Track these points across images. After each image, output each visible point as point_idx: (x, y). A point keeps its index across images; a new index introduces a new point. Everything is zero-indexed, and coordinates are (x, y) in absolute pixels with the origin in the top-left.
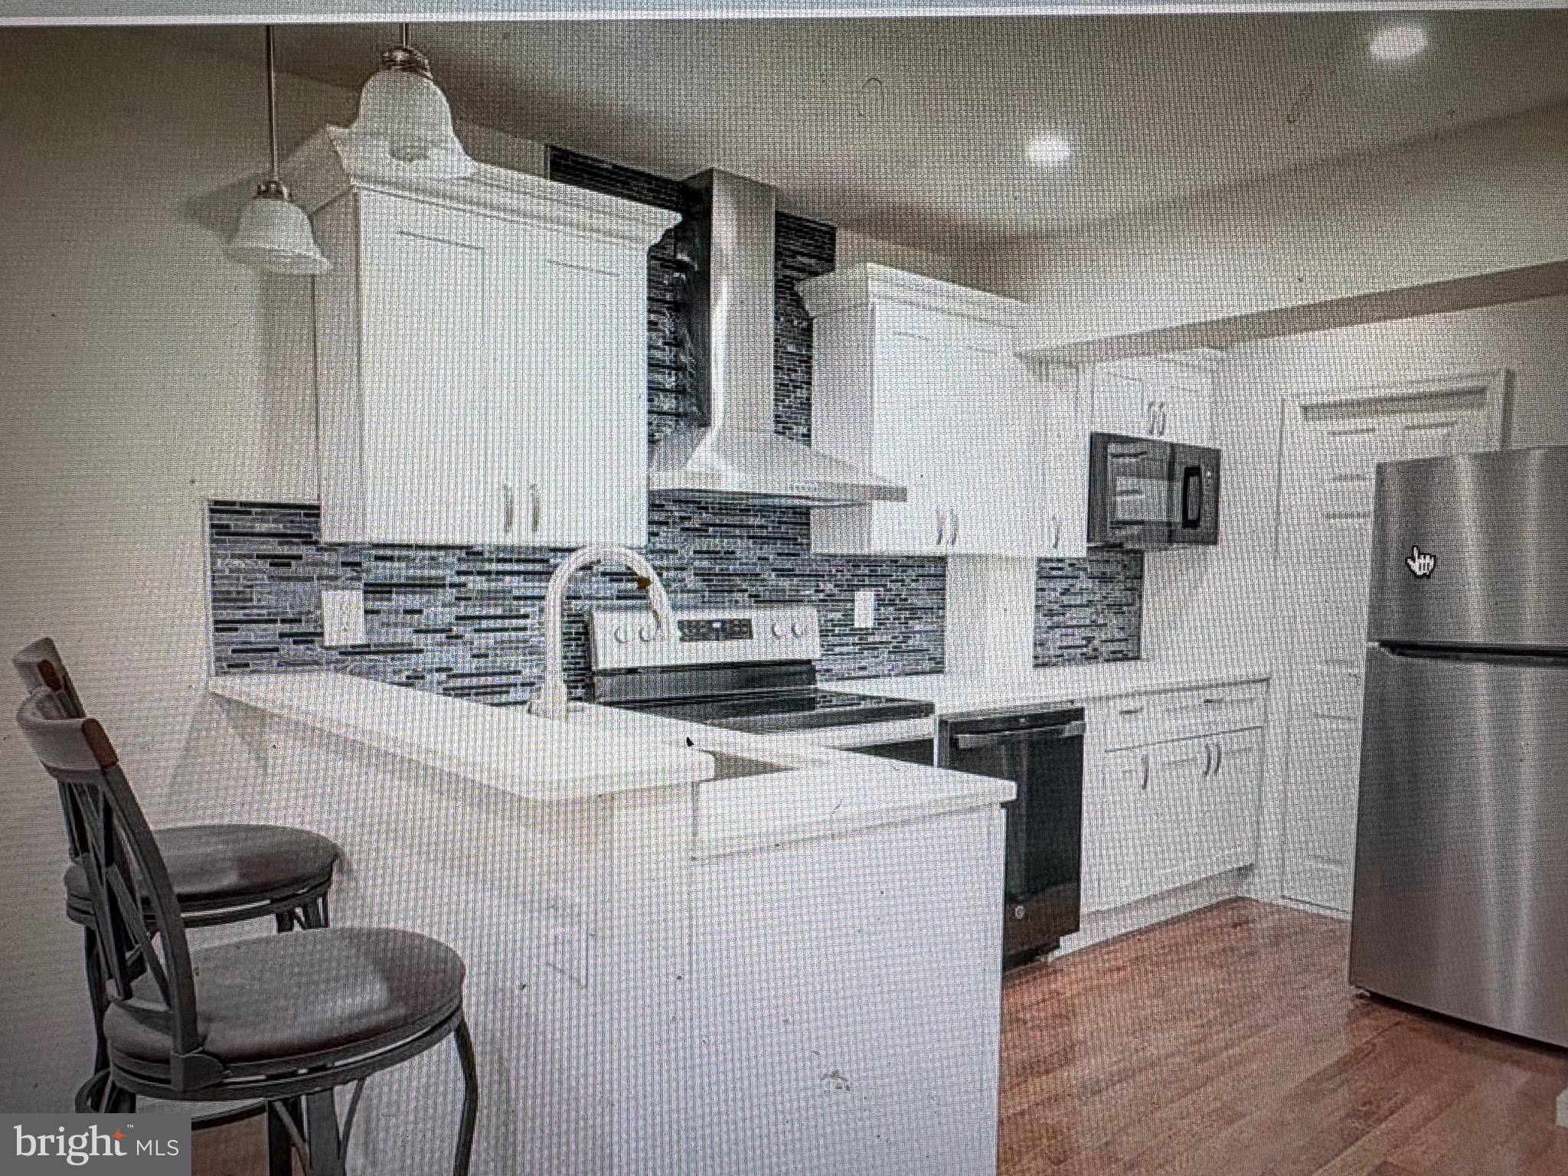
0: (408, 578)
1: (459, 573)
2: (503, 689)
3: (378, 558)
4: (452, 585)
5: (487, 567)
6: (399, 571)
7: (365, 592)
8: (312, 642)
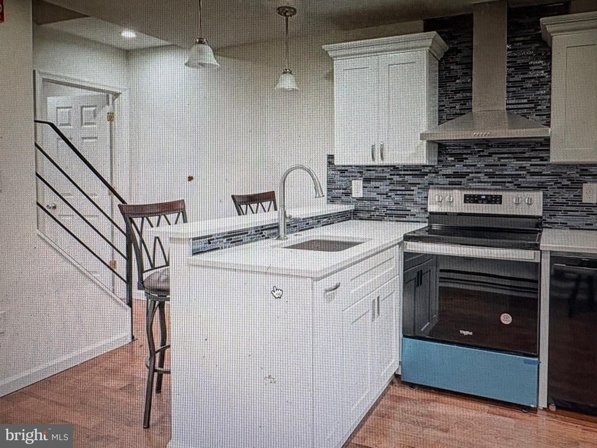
0: (376, 177)
1: (391, 175)
2: (404, 216)
3: (367, 170)
4: (389, 179)
5: (400, 173)
6: (373, 174)
7: (364, 181)
8: (349, 196)
